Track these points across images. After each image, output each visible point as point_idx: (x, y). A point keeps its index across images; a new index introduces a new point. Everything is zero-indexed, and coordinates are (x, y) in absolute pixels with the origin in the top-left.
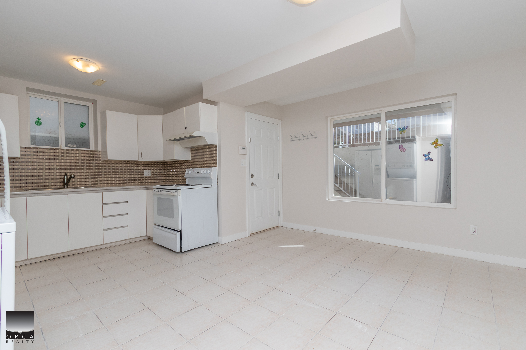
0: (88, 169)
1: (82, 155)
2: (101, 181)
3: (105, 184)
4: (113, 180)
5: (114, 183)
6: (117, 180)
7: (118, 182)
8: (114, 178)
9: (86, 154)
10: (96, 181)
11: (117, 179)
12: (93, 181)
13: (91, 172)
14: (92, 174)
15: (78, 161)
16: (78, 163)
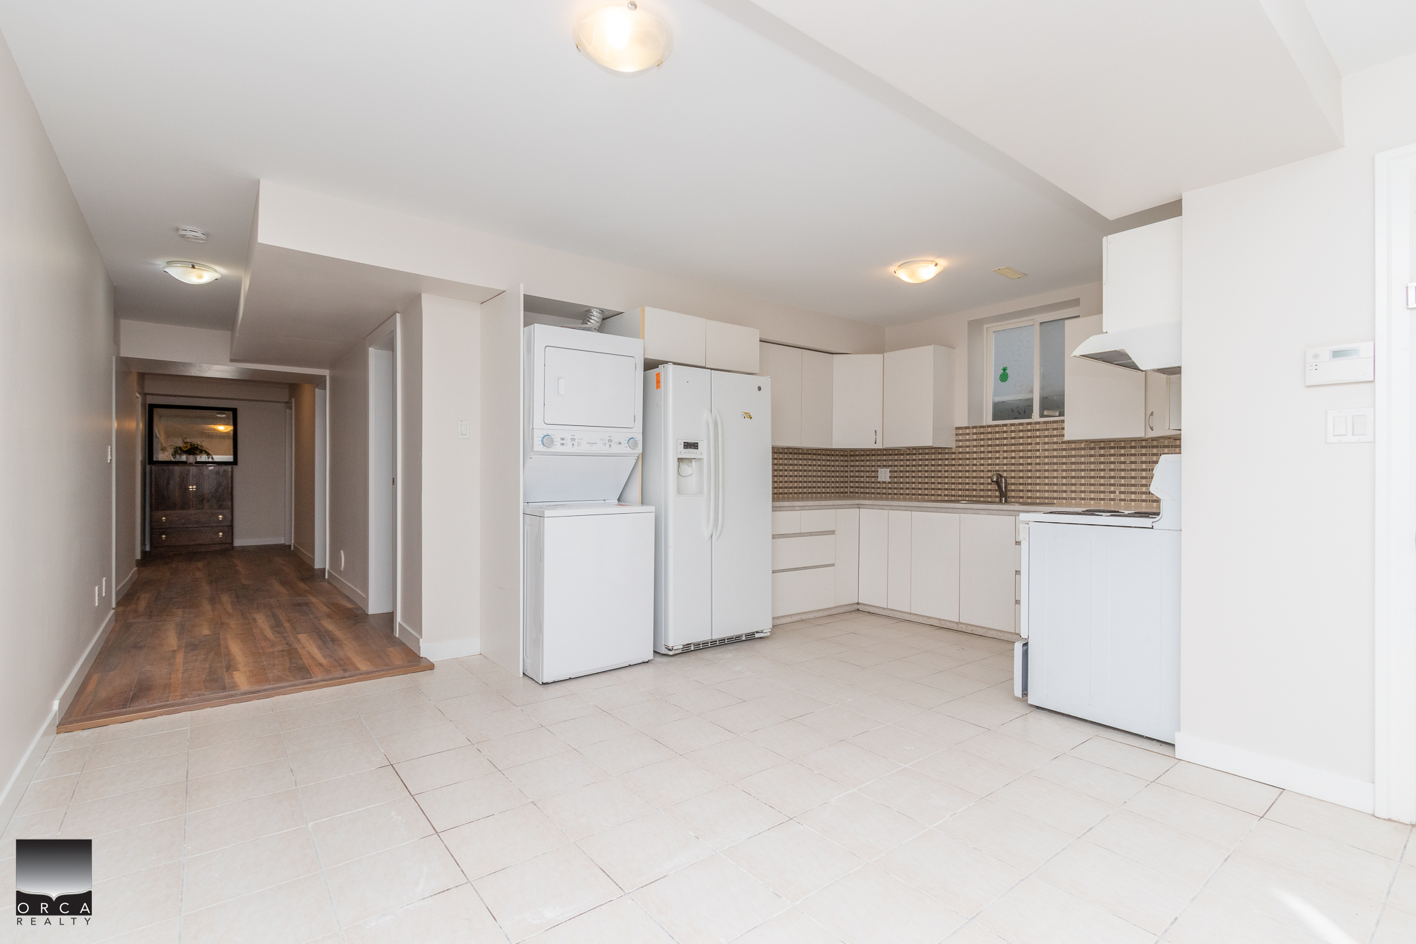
0: (1056, 464)
1: (1046, 433)
2: (1084, 492)
3: (1091, 499)
4: (1111, 492)
5: (1113, 500)
6: (1121, 493)
7: (1123, 496)
8: (1113, 485)
9: (1054, 429)
10: (1072, 492)
11: (1123, 489)
12: (1066, 492)
13: (1063, 471)
14: (1064, 474)
15: (1038, 447)
16: (1038, 450)
